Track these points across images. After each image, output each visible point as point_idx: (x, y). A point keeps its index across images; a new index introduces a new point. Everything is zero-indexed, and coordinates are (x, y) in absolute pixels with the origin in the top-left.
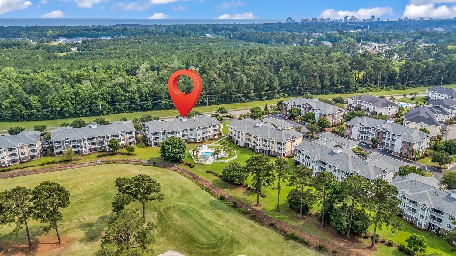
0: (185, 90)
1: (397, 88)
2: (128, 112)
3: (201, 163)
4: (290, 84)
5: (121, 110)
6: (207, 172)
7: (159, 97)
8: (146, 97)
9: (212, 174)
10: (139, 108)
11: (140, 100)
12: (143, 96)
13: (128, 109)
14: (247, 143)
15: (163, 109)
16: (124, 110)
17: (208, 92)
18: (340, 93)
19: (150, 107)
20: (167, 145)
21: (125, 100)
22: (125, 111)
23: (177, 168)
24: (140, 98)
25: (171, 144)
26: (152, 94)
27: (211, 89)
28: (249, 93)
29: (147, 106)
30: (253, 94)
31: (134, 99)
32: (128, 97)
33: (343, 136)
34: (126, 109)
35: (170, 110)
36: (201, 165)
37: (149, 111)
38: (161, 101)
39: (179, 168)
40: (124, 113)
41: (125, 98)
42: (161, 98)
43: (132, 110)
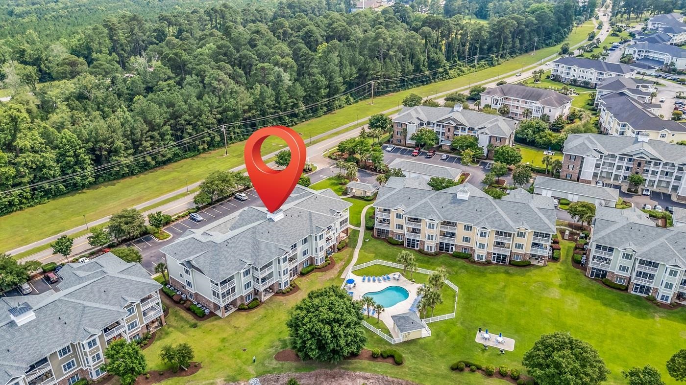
0: (169, 120)
1: (492, 63)
2: (32, 206)
3: (406, 339)
4: (355, 76)
5: (11, 204)
6: (456, 368)
7: (110, 152)
8: (76, 156)
9: (473, 371)
10: (61, 187)
11: (61, 167)
12: (68, 154)
13: (32, 198)
14: (441, 243)
15: (124, 176)
16: (21, 203)
17: (219, 116)
18: (427, 84)
19: (91, 179)
20: (327, 328)
21: (19, 174)
22: (23, 203)
23: (360, 377)
24: (58, 161)
25: (337, 321)
26: (90, 144)
27: (225, 111)
28: (295, 105)
29: (84, 177)
30: (303, 108)
31: (45, 166)
32: (26, 165)
33: (558, 177)
34: (26, 198)
35: (142, 176)
36: (413, 348)
37: (88, 188)
38: (117, 158)
39: (368, 374)
40: (21, 209)
41: (18, 171)
42: (116, 152)
43: (41, 197)
